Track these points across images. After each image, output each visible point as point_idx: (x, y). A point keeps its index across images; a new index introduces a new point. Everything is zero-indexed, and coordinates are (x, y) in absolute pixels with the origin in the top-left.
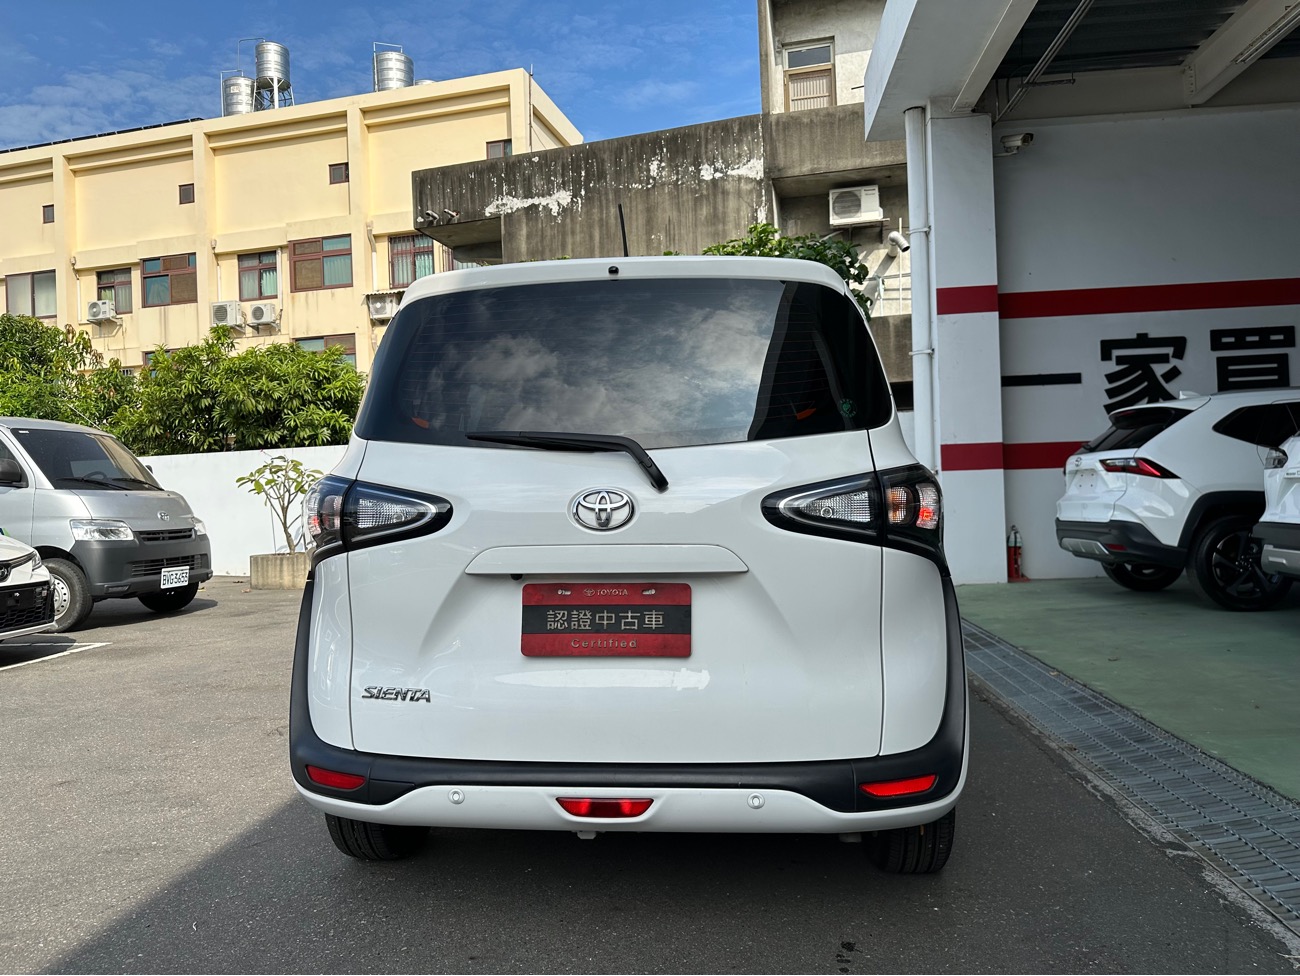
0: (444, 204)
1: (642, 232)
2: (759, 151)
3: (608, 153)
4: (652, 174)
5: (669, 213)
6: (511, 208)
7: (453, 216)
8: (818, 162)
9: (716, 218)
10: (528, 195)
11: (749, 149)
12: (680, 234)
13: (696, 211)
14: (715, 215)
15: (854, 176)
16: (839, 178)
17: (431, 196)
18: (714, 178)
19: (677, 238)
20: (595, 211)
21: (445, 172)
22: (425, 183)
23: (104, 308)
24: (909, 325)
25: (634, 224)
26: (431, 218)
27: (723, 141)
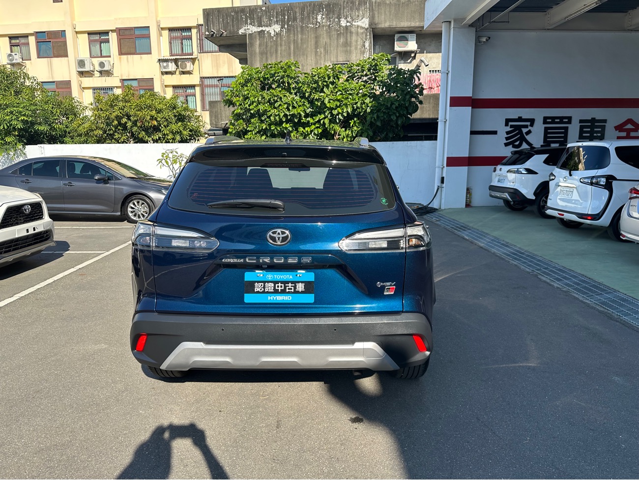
0: (219, 26)
1: (313, 47)
2: (367, 15)
3: (298, 9)
4: (318, 20)
5: (325, 40)
6: (252, 31)
7: (223, 33)
8: (392, 22)
9: (347, 44)
10: (260, 25)
11: (363, 13)
12: (330, 49)
13: (338, 39)
14: (346, 43)
15: (407, 29)
16: (398, 29)
18: (346, 25)
19: (329, 51)
20: (292, 35)
21: (219, 10)
22: (208, 14)
23: (16, 57)
24: (426, 98)
25: (310, 43)
26: (212, 33)
27: (351, 8)
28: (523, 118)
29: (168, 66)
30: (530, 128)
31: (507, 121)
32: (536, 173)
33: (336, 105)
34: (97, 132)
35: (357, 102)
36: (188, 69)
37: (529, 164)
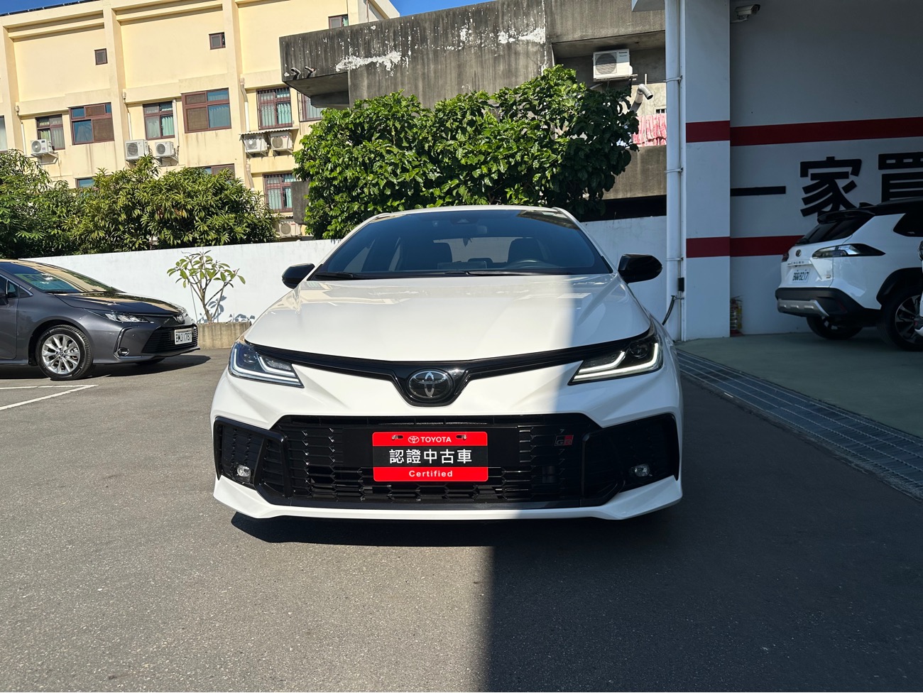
0: (305, 63)
1: (454, 83)
2: (542, 22)
3: (428, 23)
4: (461, 39)
5: (475, 69)
6: (356, 65)
7: (311, 72)
8: (586, 30)
9: (510, 73)
10: (368, 55)
11: (535, 20)
12: (483, 85)
13: (495, 67)
14: (510, 71)
15: (613, 42)
16: (600, 43)
17: (295, 56)
18: (508, 42)
19: (481, 87)
20: (419, 67)
21: (305, 37)
22: (289, 46)
23: (43, 145)
24: (651, 154)
25: (449, 76)
26: (295, 74)
27: (515, 14)
28: (837, 158)
29: (255, 144)
30: (852, 178)
31: (805, 167)
32: (880, 253)
33: (479, 160)
34: (96, 234)
35: (516, 153)
36: (284, 147)
37: (860, 236)
